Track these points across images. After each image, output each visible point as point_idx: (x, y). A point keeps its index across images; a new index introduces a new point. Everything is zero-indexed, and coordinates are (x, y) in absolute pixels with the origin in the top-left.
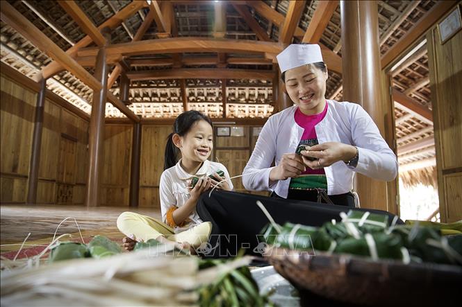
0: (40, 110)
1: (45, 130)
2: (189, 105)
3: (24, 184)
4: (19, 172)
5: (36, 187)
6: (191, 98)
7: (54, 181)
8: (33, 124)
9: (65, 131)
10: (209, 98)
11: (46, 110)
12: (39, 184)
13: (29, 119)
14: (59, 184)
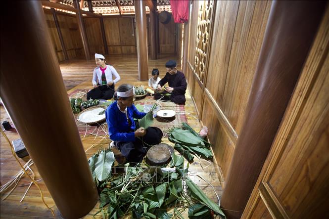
0: (57, 22)
1: (62, 29)
2: (121, 8)
3: (62, 53)
4: (58, 50)
5: (66, 53)
6: (122, 4)
7: (73, 49)
8: (56, 29)
9: (70, 27)
10: (129, 3)
11: (59, 20)
12: (67, 52)
13: (53, 27)
14: (75, 49)
